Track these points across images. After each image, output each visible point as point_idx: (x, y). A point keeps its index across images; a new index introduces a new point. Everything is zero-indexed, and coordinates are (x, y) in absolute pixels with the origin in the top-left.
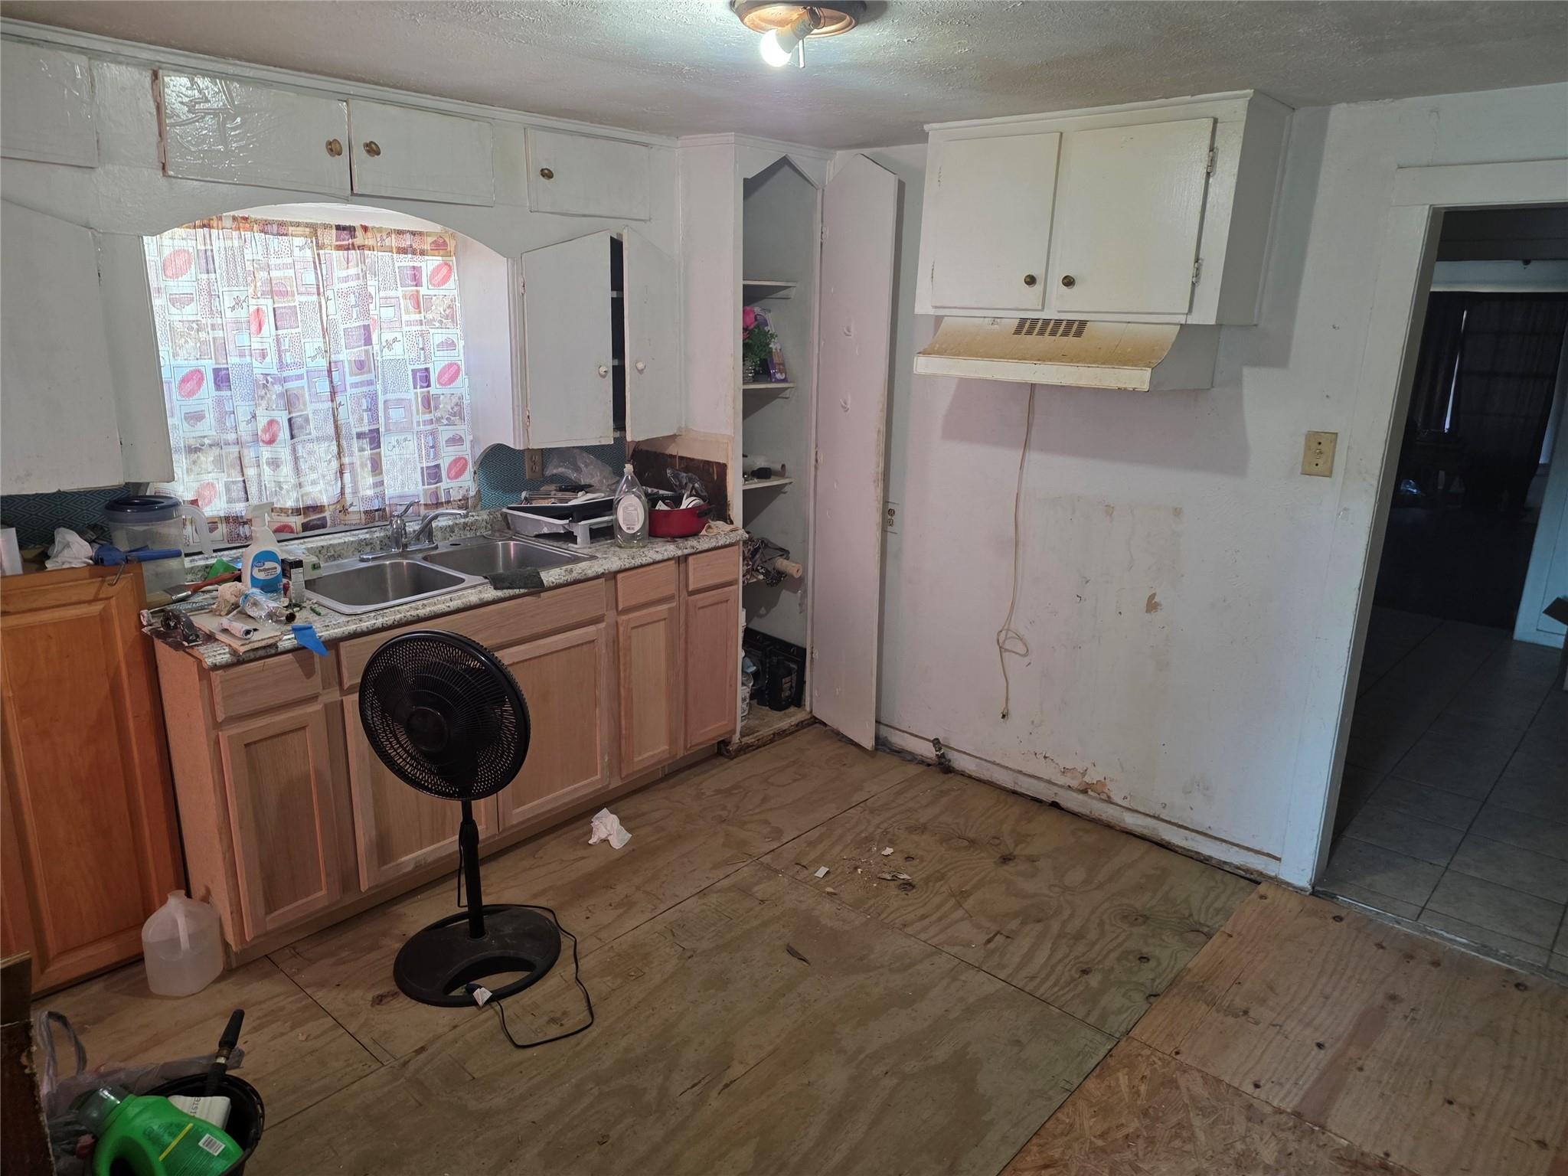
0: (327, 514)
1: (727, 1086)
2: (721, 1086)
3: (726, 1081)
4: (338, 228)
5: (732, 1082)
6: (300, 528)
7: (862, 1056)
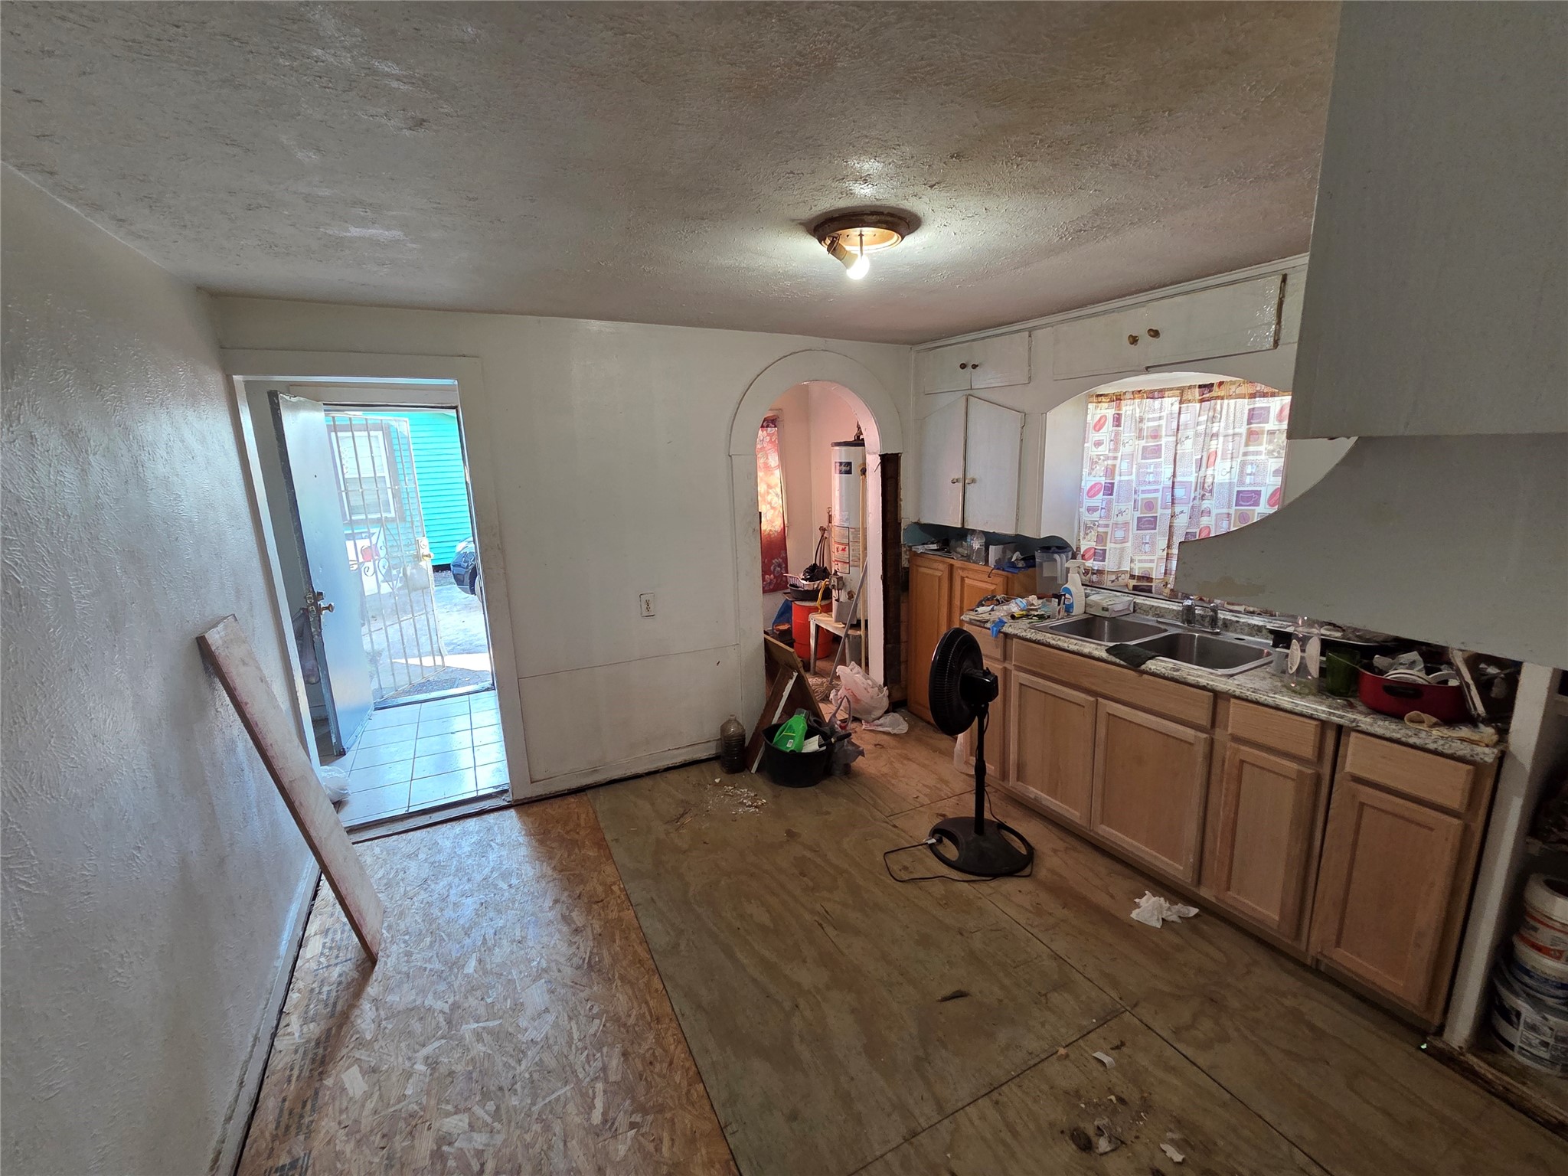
0: (1153, 584)
1: (820, 925)
2: (820, 922)
3: (824, 925)
4: (1200, 387)
5: (823, 928)
6: (1131, 587)
7: (819, 998)
